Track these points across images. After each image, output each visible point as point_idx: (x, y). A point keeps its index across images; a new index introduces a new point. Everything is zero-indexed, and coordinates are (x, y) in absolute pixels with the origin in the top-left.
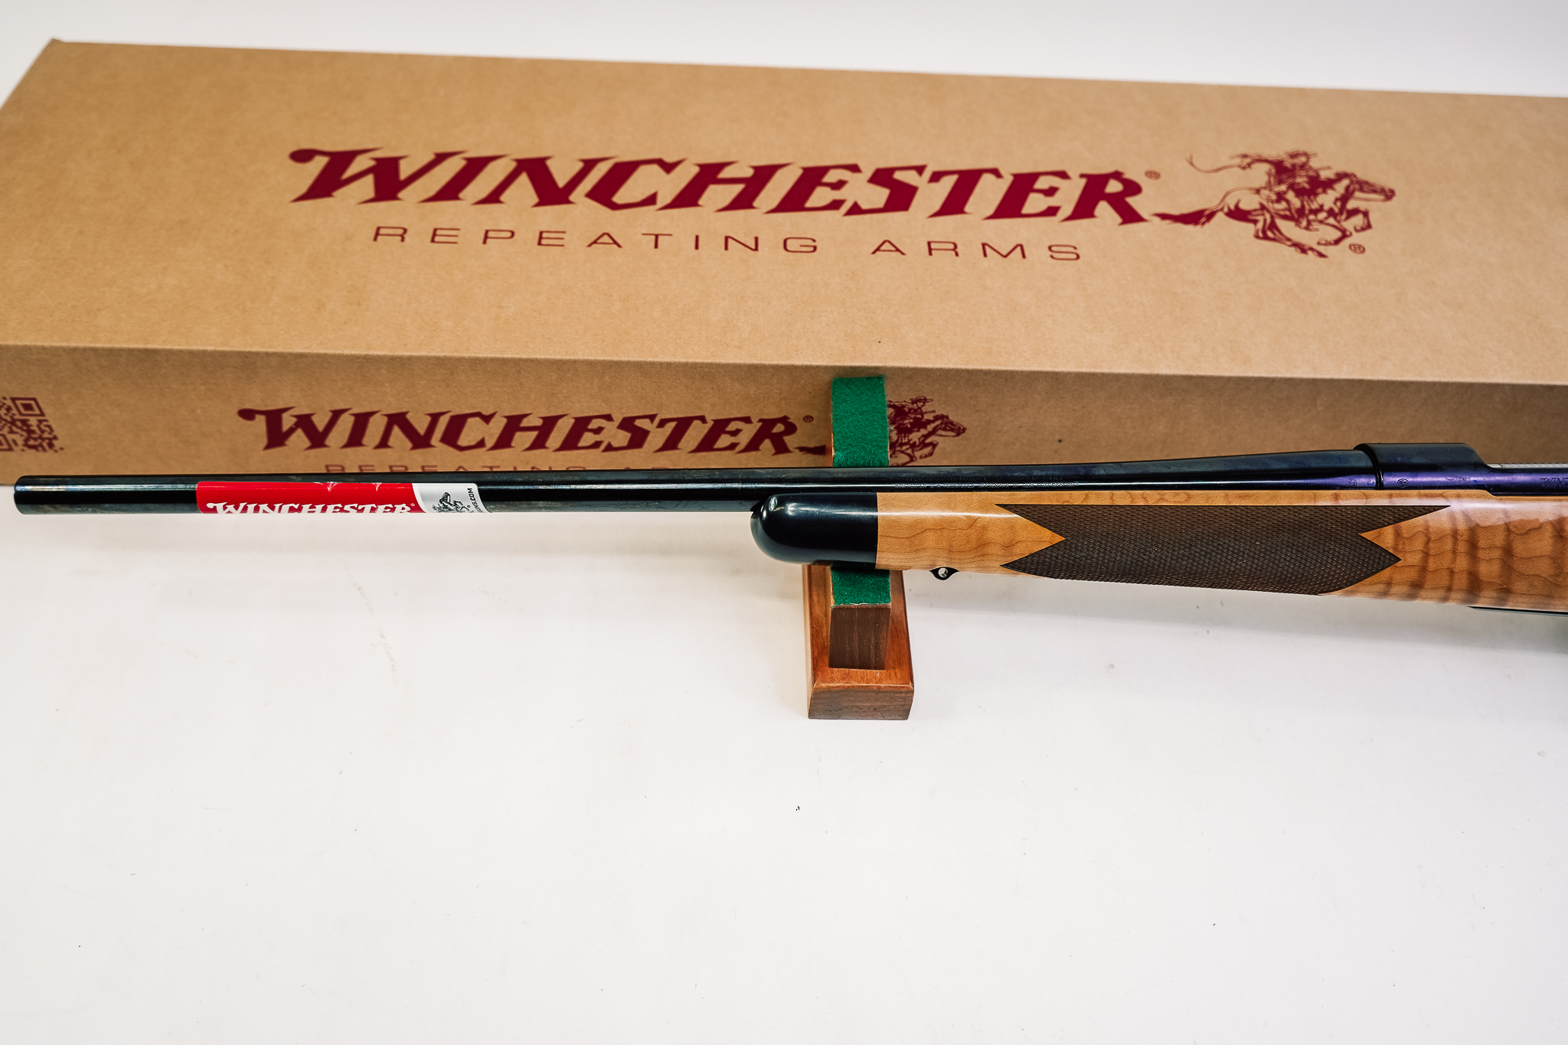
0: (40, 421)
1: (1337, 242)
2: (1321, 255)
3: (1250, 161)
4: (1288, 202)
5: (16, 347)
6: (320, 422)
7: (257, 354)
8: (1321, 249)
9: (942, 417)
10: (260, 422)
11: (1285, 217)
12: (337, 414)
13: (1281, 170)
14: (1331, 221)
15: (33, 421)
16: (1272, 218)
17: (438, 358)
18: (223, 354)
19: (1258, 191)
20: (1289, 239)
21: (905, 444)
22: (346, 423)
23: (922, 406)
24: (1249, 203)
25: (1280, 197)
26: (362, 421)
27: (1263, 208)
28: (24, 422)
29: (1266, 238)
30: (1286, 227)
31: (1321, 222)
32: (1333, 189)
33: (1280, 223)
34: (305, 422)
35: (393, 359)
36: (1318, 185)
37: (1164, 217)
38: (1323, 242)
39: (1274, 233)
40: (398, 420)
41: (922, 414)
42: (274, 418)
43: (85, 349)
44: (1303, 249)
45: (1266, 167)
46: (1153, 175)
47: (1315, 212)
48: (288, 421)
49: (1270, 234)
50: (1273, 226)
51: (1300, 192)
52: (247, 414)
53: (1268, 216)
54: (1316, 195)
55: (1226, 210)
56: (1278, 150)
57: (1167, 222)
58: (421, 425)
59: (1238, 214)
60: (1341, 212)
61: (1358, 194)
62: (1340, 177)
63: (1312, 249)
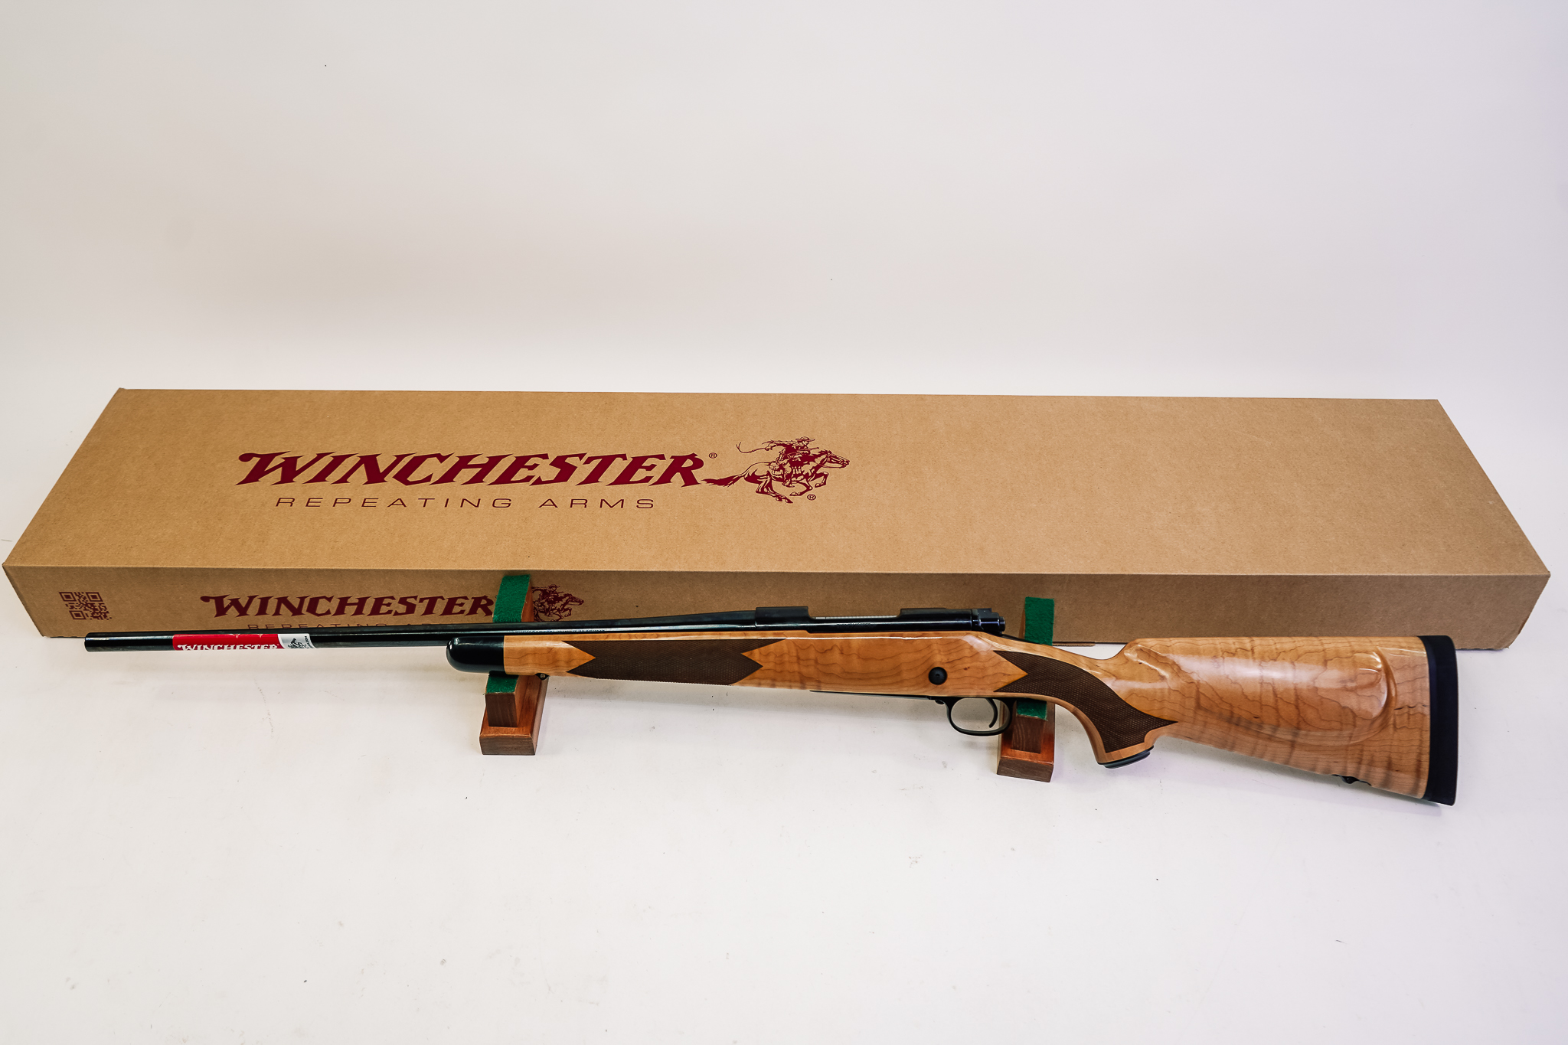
0: (100, 604)
6: (243, 602)
7: (208, 569)
10: (212, 602)
12: (251, 598)
15: (97, 604)
18: (191, 569)
21: (554, 609)
22: (256, 603)
23: (556, 589)
26: (264, 602)
28: (92, 605)
34: (235, 602)
35: (277, 571)
40: (283, 600)
42: (219, 600)
48: (226, 603)
52: (205, 599)
58: (296, 604)
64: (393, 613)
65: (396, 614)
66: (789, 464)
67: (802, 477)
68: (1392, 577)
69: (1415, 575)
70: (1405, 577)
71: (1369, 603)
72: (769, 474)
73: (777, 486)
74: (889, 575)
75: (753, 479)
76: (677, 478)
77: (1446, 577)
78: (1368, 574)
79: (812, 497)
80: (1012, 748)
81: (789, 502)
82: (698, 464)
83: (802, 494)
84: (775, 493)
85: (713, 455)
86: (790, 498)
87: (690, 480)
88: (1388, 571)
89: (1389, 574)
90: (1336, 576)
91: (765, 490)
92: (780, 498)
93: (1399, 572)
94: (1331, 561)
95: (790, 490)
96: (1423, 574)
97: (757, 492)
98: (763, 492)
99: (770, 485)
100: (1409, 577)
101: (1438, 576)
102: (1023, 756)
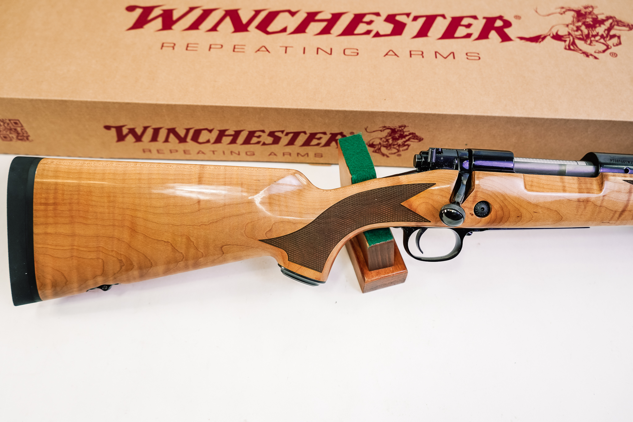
0: (22, 129)
1: (604, 51)
2: (596, 58)
3: (565, 10)
4: (581, 31)
5: (7, 99)
6: (139, 131)
7: (109, 103)
8: (596, 55)
9: (412, 134)
10: (113, 131)
11: (579, 39)
12: (145, 128)
13: (580, 15)
14: (602, 41)
15: (19, 129)
16: (574, 39)
17: (187, 106)
18: (95, 102)
19: (567, 26)
20: (581, 50)
21: (396, 145)
22: (150, 132)
23: (404, 129)
24: (563, 31)
25: (578, 29)
26: (156, 131)
27: (569, 34)
28: (15, 129)
29: (570, 49)
30: (580, 44)
31: (597, 41)
32: (604, 25)
33: (577, 42)
34: (132, 131)
35: (168, 105)
36: (597, 22)
37: (522, 38)
38: (597, 51)
39: (574, 47)
40: (172, 131)
41: (404, 132)
42: (119, 129)
43: (36, 100)
44: (587, 55)
45: (572, 13)
46: (518, 17)
47: (594, 36)
48: (125, 131)
49: (572, 47)
50: (574, 43)
51: (588, 26)
52: (108, 128)
53: (571, 38)
54: (595, 27)
55: (551, 35)
56: (579, 5)
57: (523, 41)
58: (182, 133)
59: (557, 37)
60: (607, 36)
61: (616, 27)
62: (608, 18)
63: (591, 55)
64: (261, 143)
65: (264, 144)
66: (584, 27)
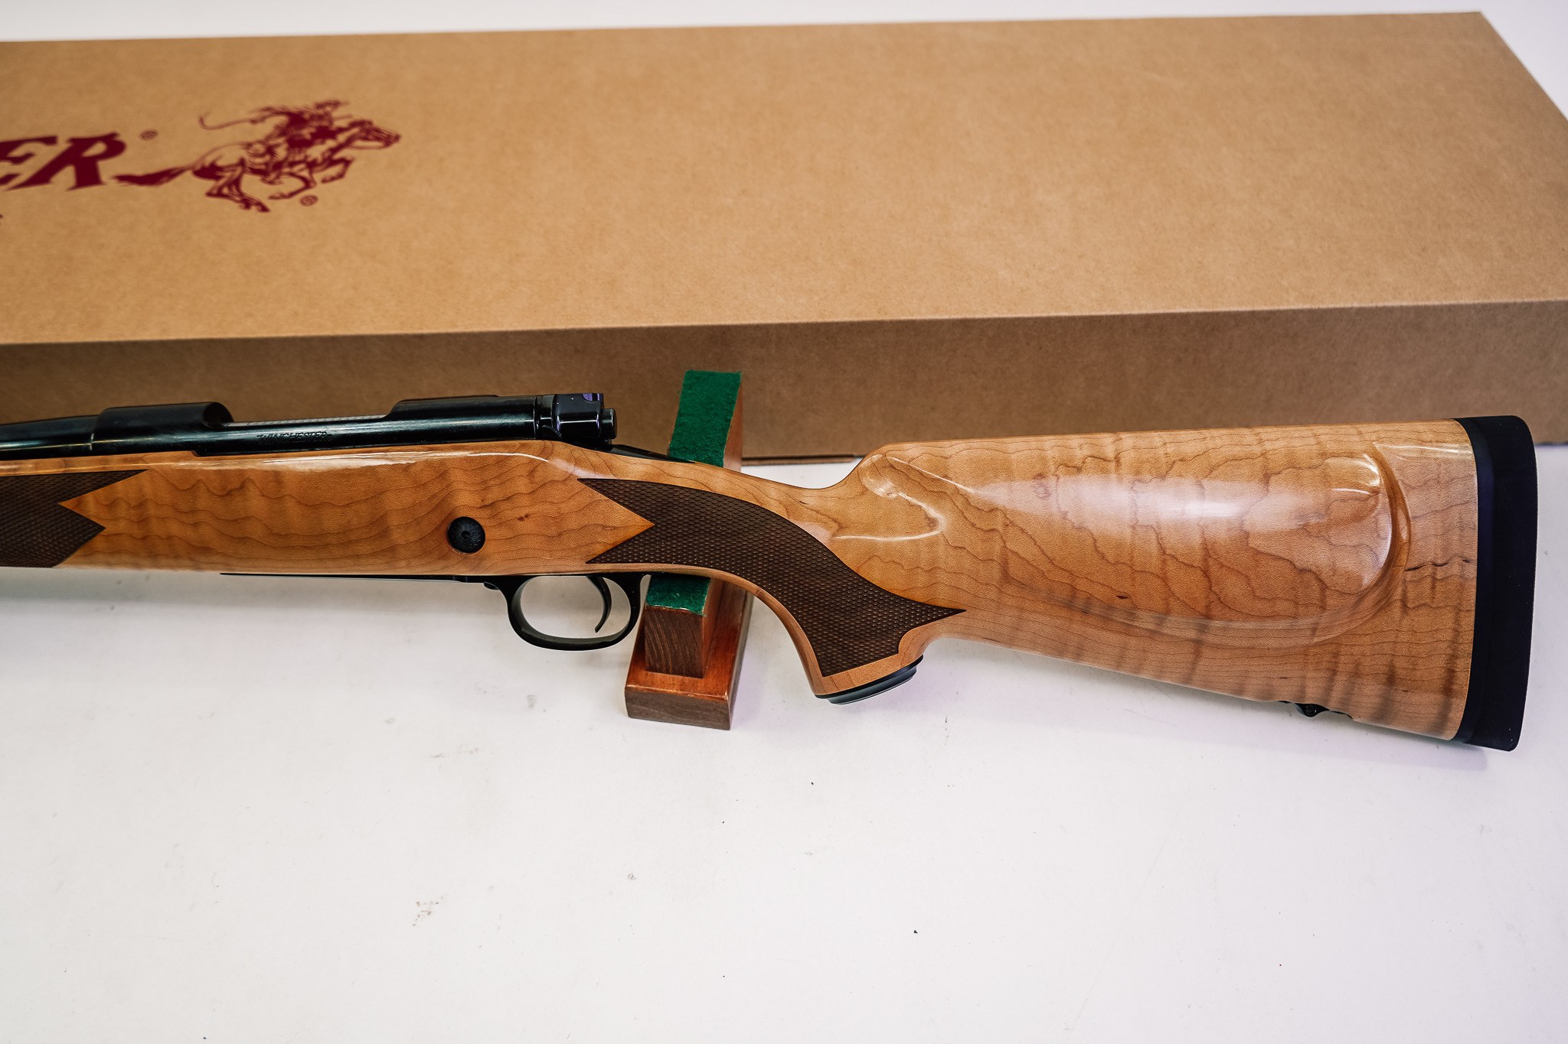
66: (285, 146)
67: (302, 166)
68: (1401, 308)
69: (1445, 302)
70: (1427, 308)
71: (1355, 364)
72: (242, 162)
73: (252, 186)
74: (421, 337)
75: (208, 171)
76: (68, 174)
77: (1506, 306)
78: (1356, 305)
79: (312, 200)
80: (647, 670)
81: (264, 209)
82: (114, 146)
83: (292, 194)
84: (241, 194)
85: (149, 135)
86: (268, 203)
87: (88, 176)
88: (1395, 298)
89: (1397, 303)
90: (1295, 312)
91: (225, 191)
92: (247, 203)
93: (1416, 299)
94: (1285, 283)
95: (273, 189)
96: (1462, 302)
97: (210, 194)
98: (219, 194)
99: (236, 183)
100: (1435, 308)
101: (1491, 304)
102: (669, 684)
